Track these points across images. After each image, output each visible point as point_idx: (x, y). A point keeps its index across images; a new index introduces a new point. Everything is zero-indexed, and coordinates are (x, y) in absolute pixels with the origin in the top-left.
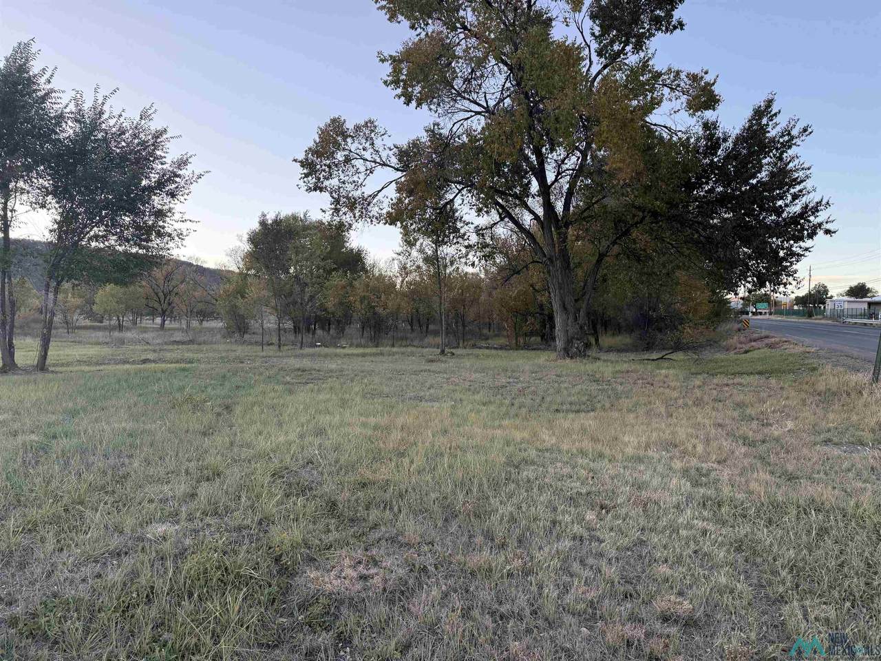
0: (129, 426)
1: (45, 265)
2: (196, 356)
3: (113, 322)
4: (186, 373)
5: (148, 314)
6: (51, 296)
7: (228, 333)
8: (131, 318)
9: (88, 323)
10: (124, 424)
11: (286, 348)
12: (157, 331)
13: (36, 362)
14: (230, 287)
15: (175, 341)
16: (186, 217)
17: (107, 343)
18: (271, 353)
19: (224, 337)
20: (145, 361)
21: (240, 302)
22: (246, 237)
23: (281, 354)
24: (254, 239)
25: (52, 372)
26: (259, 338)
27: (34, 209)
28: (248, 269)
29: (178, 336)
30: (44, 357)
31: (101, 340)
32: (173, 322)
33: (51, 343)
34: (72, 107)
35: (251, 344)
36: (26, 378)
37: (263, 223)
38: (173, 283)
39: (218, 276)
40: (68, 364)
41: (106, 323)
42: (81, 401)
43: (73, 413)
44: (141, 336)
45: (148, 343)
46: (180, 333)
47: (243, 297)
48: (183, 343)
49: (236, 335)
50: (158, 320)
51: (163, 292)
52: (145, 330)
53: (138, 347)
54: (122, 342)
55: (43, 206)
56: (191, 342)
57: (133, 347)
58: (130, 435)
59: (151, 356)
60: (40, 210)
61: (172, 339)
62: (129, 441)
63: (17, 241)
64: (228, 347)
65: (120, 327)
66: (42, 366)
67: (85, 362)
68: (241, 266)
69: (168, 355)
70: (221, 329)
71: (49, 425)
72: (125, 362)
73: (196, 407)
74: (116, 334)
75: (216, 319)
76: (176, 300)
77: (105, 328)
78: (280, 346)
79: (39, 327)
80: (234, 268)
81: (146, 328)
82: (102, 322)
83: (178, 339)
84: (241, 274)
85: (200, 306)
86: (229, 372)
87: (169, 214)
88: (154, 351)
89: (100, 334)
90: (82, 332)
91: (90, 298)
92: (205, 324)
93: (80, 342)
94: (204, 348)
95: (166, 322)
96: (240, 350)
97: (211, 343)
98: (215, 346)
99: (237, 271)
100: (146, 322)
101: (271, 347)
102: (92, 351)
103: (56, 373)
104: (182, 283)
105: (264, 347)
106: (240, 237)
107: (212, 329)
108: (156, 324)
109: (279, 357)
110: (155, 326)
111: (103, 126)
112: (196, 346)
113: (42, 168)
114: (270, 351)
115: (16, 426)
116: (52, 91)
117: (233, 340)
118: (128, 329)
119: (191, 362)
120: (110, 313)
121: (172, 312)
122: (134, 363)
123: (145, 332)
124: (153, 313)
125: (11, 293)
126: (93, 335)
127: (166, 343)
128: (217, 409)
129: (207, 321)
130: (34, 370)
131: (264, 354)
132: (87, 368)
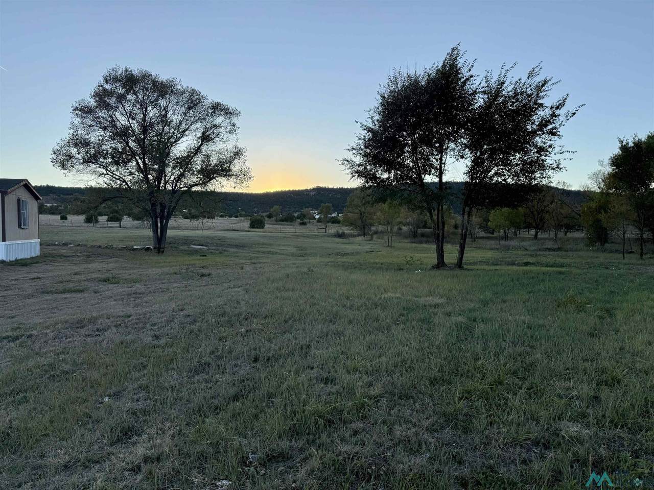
0: (527, 318)
1: (462, 197)
2: (565, 261)
3: (501, 234)
4: (563, 276)
5: (525, 228)
6: (466, 217)
7: (591, 242)
8: (513, 231)
9: (483, 234)
10: (523, 318)
11: (649, 256)
12: (532, 240)
13: (456, 261)
14: (594, 205)
15: (547, 248)
16: (564, 149)
17: (497, 249)
18: (634, 261)
19: (588, 246)
20: (527, 264)
21: (602, 216)
22: (607, 161)
23: (643, 262)
24: (615, 162)
25: (466, 269)
26: (620, 248)
27: (457, 160)
28: (608, 188)
29: (549, 245)
30: (461, 259)
31: (493, 246)
32: (543, 233)
33: (465, 248)
34: (484, 84)
35: (611, 252)
36: (451, 272)
37: (624, 148)
38: (546, 203)
39: (582, 196)
40: (475, 263)
41: (496, 235)
42: (489, 294)
43: (485, 303)
44: (522, 244)
45: (526, 249)
46: (551, 243)
47: (606, 212)
48: (553, 250)
49: (597, 244)
50: (533, 232)
51: (537, 210)
52: (523, 239)
53: (520, 252)
54: (507, 248)
55: (462, 157)
56: (559, 249)
57: (516, 252)
58: (529, 327)
59: (530, 260)
60: (461, 160)
61: (544, 247)
62: (529, 333)
63: (447, 182)
64: (591, 254)
65: (506, 238)
66: (459, 265)
67: (485, 262)
68: (602, 186)
69: (544, 260)
70: (583, 238)
71: (470, 311)
72: (513, 264)
73: (580, 308)
74: (503, 242)
75: (578, 230)
76: (547, 216)
77: (495, 238)
78: (641, 255)
79: (458, 238)
80: (595, 188)
81: (524, 238)
82: (493, 234)
83: (549, 247)
84: (602, 193)
85: (566, 221)
86: (600, 277)
87: (550, 150)
88: (531, 255)
89: (493, 242)
90: (480, 240)
91: (486, 217)
92: (569, 235)
93: (479, 248)
94: (570, 254)
95: (539, 233)
96: (602, 257)
97: (576, 250)
98: (581, 253)
99: (599, 191)
100: (524, 233)
101: (631, 255)
102: (489, 254)
103: (469, 270)
104: (551, 203)
105: (625, 254)
106: (601, 163)
107: (575, 239)
108: (531, 235)
109: (641, 264)
110: (530, 236)
111: (504, 92)
112: (564, 253)
113: (463, 131)
114: (633, 259)
115: (449, 309)
116: (472, 76)
117: (594, 248)
118: (511, 239)
119: (562, 266)
120: (499, 227)
121: (543, 226)
122: (518, 265)
123: (523, 241)
124: (529, 227)
125: (442, 217)
126: (488, 243)
127: (540, 250)
128: (599, 313)
129: (571, 232)
130: (455, 267)
131: (626, 261)
132: (486, 267)
